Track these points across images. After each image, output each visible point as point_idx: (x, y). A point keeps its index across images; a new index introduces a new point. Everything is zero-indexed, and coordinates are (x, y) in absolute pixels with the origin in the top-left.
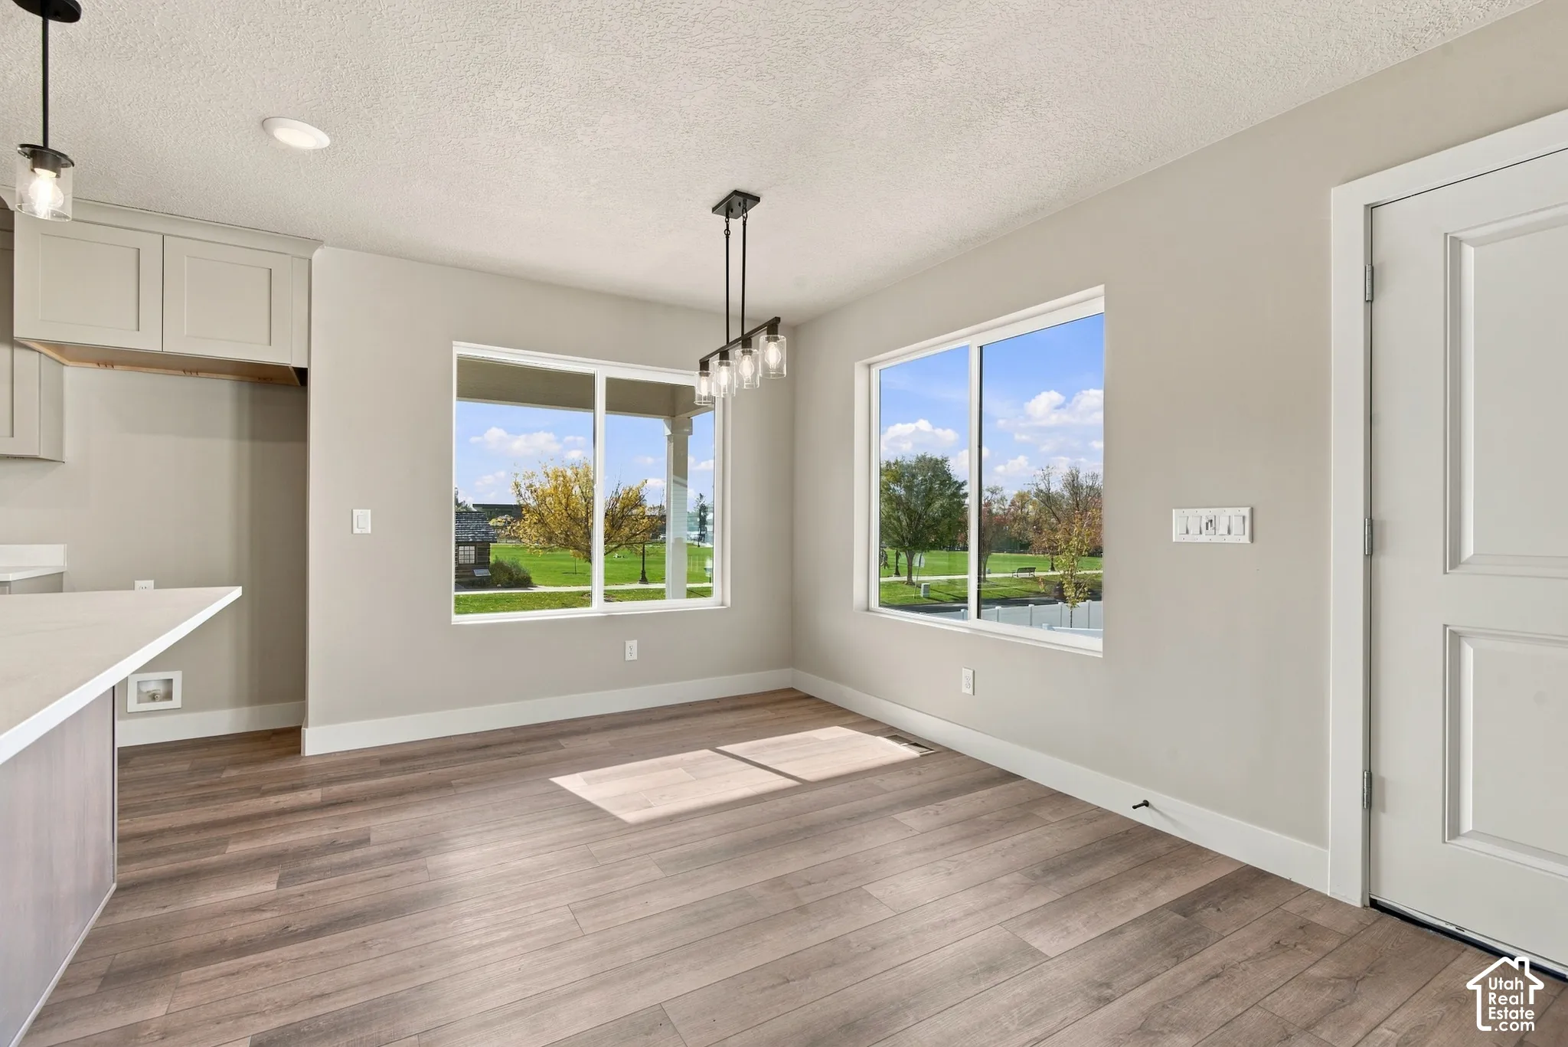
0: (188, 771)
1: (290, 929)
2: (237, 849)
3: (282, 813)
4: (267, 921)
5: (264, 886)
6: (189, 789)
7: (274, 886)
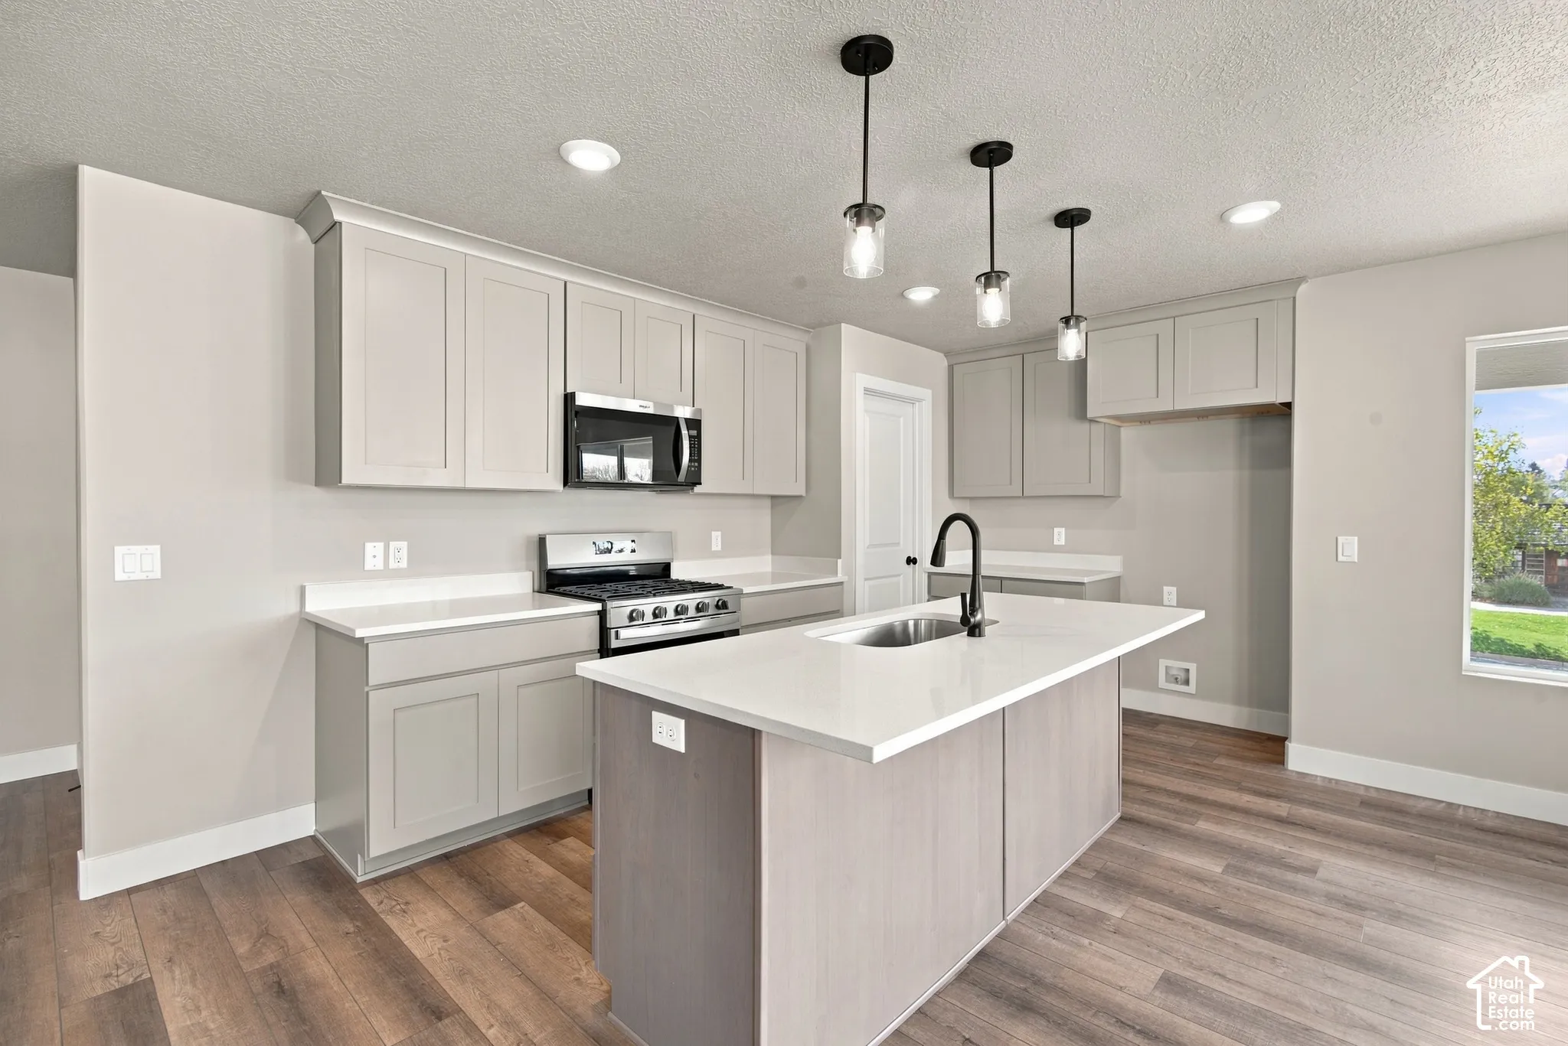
0: (1191, 748)
1: (1219, 911)
2: (1203, 826)
3: (1246, 812)
4: (1205, 893)
5: (1213, 866)
6: (1187, 763)
7: (1219, 870)
